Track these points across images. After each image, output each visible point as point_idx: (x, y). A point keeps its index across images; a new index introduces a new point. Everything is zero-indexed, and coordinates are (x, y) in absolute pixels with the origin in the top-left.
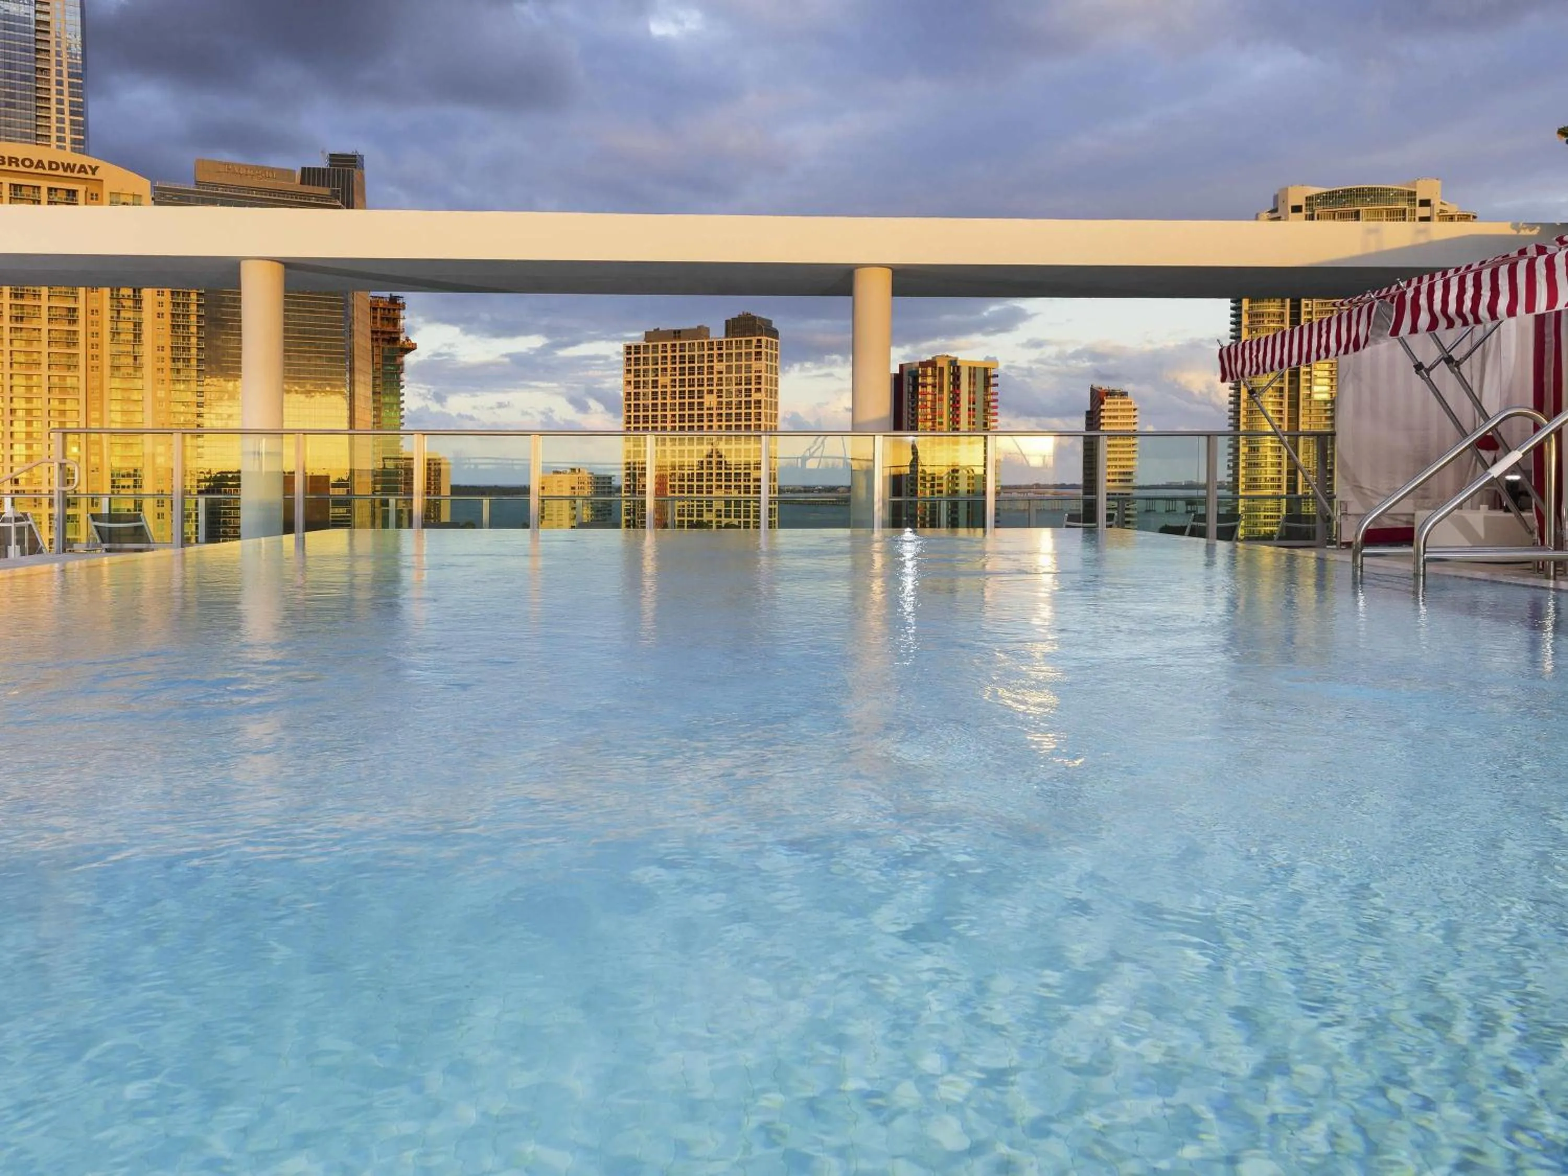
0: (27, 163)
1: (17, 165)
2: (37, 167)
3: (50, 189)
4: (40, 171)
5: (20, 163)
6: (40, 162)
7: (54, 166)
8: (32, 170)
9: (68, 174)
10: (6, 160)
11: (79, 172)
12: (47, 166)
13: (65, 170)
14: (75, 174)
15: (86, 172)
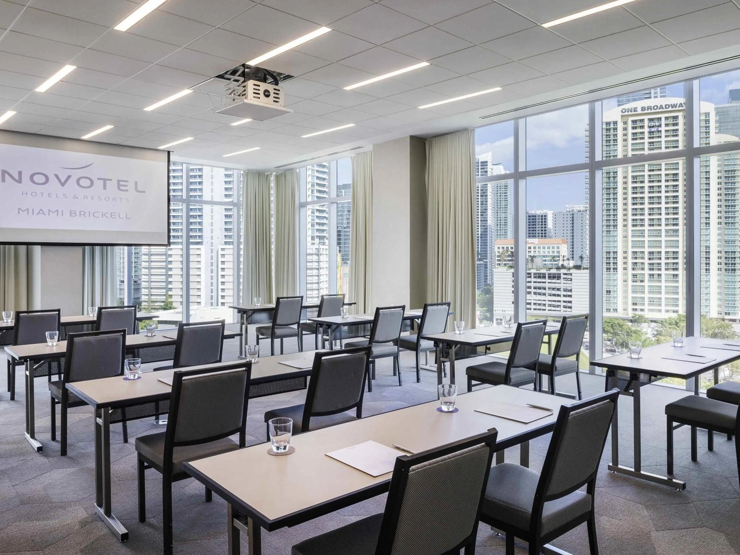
0: (655, 108)
1: (651, 110)
2: (660, 109)
3: (666, 118)
4: (661, 110)
5: (652, 108)
6: (661, 106)
7: (667, 107)
8: (658, 110)
9: (674, 109)
10: (646, 108)
11: (679, 107)
12: (664, 107)
13: (672, 107)
14: (677, 109)
15: (682, 106)
